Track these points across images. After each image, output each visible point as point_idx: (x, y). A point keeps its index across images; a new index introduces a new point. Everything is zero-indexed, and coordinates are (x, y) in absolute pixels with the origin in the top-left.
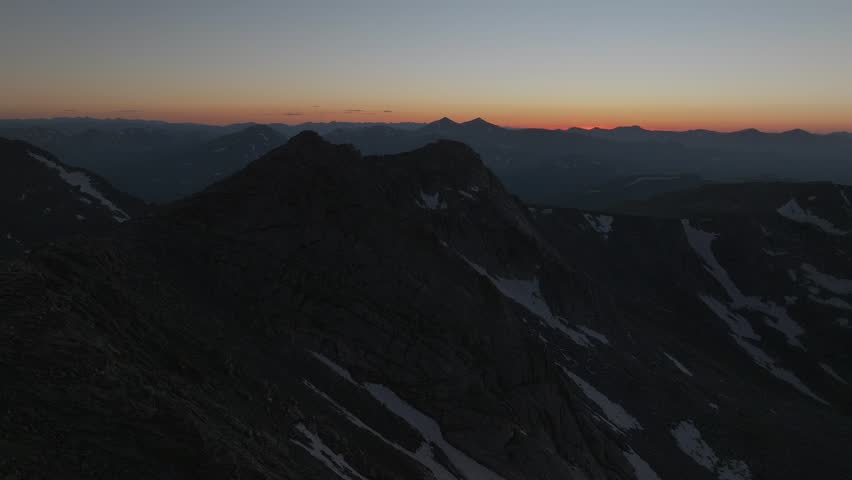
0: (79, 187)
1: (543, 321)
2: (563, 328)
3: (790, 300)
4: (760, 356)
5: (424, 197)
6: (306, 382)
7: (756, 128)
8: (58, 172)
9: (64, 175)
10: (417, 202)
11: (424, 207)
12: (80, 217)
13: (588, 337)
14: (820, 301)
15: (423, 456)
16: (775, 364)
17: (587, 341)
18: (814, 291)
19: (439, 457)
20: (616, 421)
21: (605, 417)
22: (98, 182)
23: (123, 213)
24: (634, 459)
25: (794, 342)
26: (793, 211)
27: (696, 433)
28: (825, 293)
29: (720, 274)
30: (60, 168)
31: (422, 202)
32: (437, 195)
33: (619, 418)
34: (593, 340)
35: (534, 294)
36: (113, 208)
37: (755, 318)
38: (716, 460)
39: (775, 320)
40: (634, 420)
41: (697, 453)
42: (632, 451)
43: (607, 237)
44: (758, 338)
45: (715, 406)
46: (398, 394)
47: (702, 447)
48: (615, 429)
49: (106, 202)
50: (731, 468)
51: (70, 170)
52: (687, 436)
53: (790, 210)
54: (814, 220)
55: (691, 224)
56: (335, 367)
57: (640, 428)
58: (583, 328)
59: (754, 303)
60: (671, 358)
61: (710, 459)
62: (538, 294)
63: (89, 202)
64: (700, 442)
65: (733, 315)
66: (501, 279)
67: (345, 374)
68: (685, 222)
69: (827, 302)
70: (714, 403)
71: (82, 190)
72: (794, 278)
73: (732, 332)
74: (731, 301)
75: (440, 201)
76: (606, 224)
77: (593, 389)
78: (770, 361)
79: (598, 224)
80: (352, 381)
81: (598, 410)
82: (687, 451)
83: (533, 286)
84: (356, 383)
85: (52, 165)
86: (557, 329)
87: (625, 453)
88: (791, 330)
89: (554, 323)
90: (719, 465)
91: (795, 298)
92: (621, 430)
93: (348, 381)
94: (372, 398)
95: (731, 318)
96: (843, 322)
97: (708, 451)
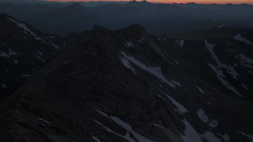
0: (23, 28)
1: (162, 80)
2: (167, 82)
3: (235, 65)
4: (224, 83)
5: (127, 43)
6: (95, 120)
7: (231, 3)
8: (17, 23)
9: (18, 24)
10: (125, 45)
11: (127, 46)
12: (24, 38)
13: (174, 84)
14: (244, 65)
15: (127, 137)
16: (229, 84)
17: (174, 85)
18: (242, 62)
19: (132, 136)
20: (181, 111)
21: (178, 110)
22: (29, 26)
23: (38, 36)
24: (185, 122)
25: (235, 78)
26: (239, 38)
27: (204, 112)
28: (246, 63)
29: (215, 57)
30: (17, 22)
31: (127, 45)
32: (131, 42)
33: (182, 109)
34: (176, 85)
35: (159, 72)
36: (34, 35)
37: (224, 70)
38: (208, 120)
39: (230, 71)
40: (186, 109)
41: (203, 118)
42: (185, 119)
43: (182, 47)
44: (224, 76)
45: (210, 103)
46: (120, 119)
47: (205, 116)
48: (181, 113)
49: (32, 33)
50: (212, 122)
51: (20, 23)
52: (201, 113)
53: (238, 37)
54: (245, 40)
55: (208, 42)
56: (103, 113)
57: (188, 112)
58: (173, 81)
59: (224, 66)
60: (198, 87)
61: (207, 120)
62: (161, 72)
63: (27, 33)
64: (204, 115)
65: (218, 70)
66: (150, 67)
67: (105, 115)
68: (206, 41)
69: (246, 66)
70: (210, 102)
71: (24, 29)
72: (237, 59)
73: (217, 75)
74: (218, 65)
75: (132, 44)
76: (182, 43)
77: (175, 101)
78: (227, 83)
79: (180, 43)
80: (107, 117)
81: (176, 107)
82: (200, 118)
83: (159, 69)
84: (108, 117)
85: (14, 21)
86: (166, 82)
87: (183, 121)
88: (234, 74)
89: (165, 80)
90: (209, 121)
91: (237, 64)
92: (182, 113)
93: (106, 117)
94: (113, 121)
95: (217, 71)
96: (250, 72)
97: (206, 117)
